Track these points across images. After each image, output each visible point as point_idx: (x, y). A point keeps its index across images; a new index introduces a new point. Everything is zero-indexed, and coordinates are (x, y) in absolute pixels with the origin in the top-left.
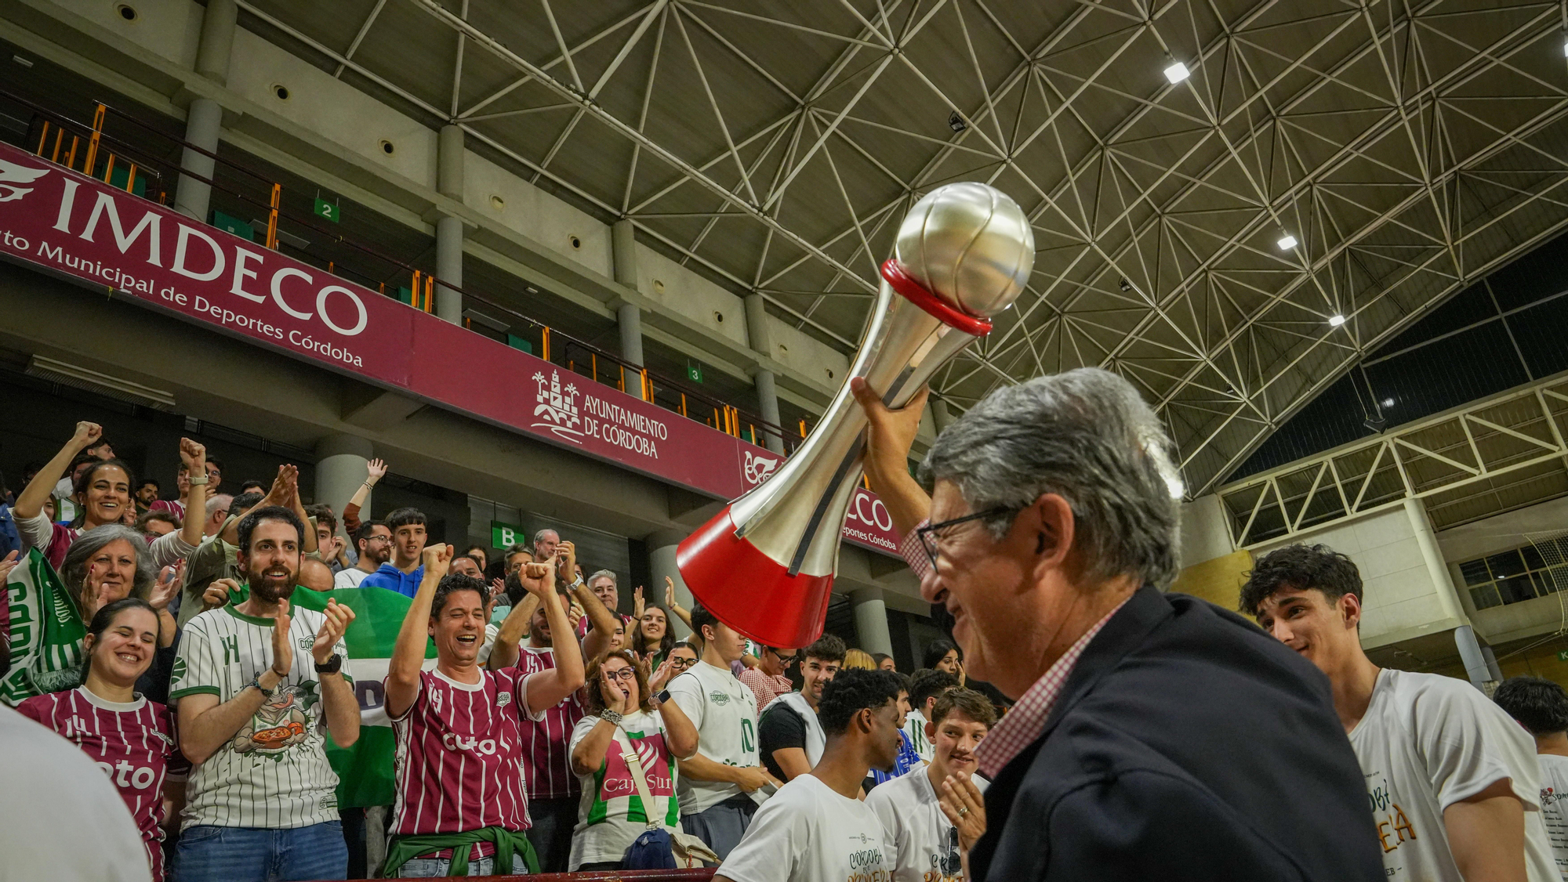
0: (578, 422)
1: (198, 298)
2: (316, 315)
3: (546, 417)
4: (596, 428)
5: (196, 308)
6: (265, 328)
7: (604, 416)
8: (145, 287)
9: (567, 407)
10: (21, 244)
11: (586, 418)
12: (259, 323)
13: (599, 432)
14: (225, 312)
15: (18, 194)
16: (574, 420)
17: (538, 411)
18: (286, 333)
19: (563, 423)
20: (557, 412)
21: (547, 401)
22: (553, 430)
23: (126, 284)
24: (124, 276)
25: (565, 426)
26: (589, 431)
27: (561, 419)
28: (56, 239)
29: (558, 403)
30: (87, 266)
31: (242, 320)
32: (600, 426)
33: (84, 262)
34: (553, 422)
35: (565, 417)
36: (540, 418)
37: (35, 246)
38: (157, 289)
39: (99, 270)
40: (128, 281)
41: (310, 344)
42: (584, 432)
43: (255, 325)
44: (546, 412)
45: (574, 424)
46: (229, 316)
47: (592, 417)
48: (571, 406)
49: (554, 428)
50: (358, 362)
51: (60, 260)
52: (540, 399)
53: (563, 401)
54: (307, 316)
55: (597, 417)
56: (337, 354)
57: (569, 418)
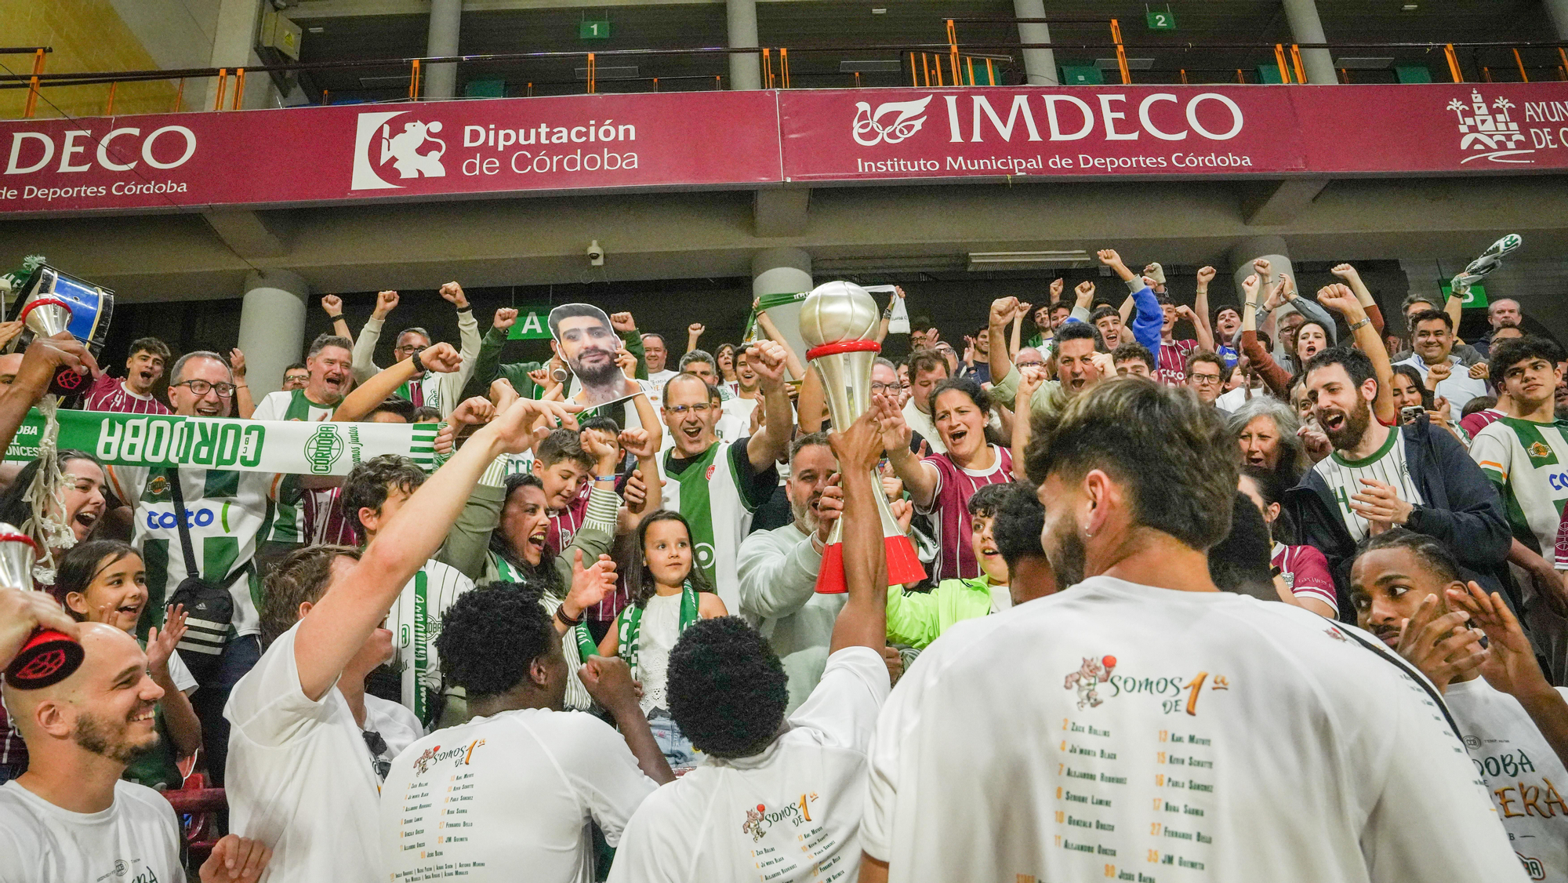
0: (1522, 138)
1: (1080, 156)
2: (1191, 131)
3: (1478, 147)
4: (1549, 138)
5: (1082, 166)
6: (1148, 162)
7: (1557, 119)
8: (1036, 163)
9: (1502, 127)
10: (933, 165)
11: (1532, 130)
12: (1141, 159)
13: (1556, 140)
14: (1108, 160)
15: (918, 125)
16: (1515, 138)
17: (1465, 144)
18: (1168, 159)
19: (1502, 146)
20: (1491, 136)
21: (1473, 129)
22: (1490, 158)
23: (1021, 168)
24: (1015, 161)
25: (1506, 149)
26: (1540, 143)
27: (1498, 143)
28: (956, 150)
29: (1489, 125)
30: (985, 164)
31: (1125, 162)
32: (1554, 134)
33: (981, 162)
34: (1488, 149)
35: (1503, 138)
36: (1471, 150)
37: (943, 163)
38: (1045, 163)
39: (996, 164)
40: (1020, 164)
41: (1194, 162)
42: (1533, 147)
43: (1138, 162)
44: (1476, 141)
45: (1518, 143)
46: (1112, 163)
47: (1541, 126)
48: (1506, 123)
49: (1491, 157)
50: (1247, 161)
51: (964, 168)
52: (1463, 129)
53: (1495, 121)
54: (1182, 136)
55: (1547, 124)
56: (1223, 161)
57: (1509, 137)
